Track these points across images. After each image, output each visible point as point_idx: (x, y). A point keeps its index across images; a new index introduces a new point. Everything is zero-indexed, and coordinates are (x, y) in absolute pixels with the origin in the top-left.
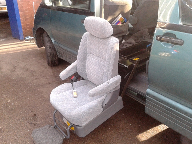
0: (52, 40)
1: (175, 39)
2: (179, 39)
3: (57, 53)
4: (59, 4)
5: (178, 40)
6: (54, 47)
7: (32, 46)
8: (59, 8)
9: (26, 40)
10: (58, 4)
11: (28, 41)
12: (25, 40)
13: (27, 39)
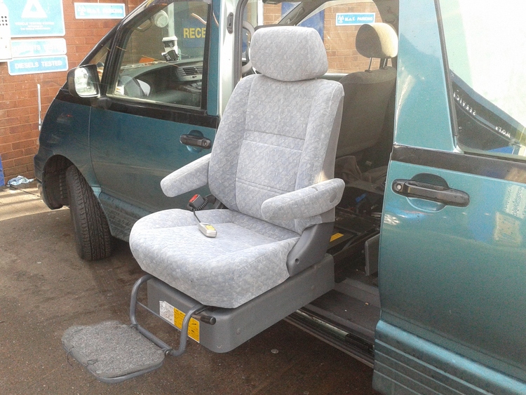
0: (93, 188)
1: (444, 190)
2: (456, 191)
3: (107, 225)
4: (116, 93)
5: (454, 194)
6: (100, 208)
7: (28, 203)
8: (115, 102)
9: (12, 187)
10: (112, 92)
11: (18, 191)
12: (8, 188)
13: (14, 183)
